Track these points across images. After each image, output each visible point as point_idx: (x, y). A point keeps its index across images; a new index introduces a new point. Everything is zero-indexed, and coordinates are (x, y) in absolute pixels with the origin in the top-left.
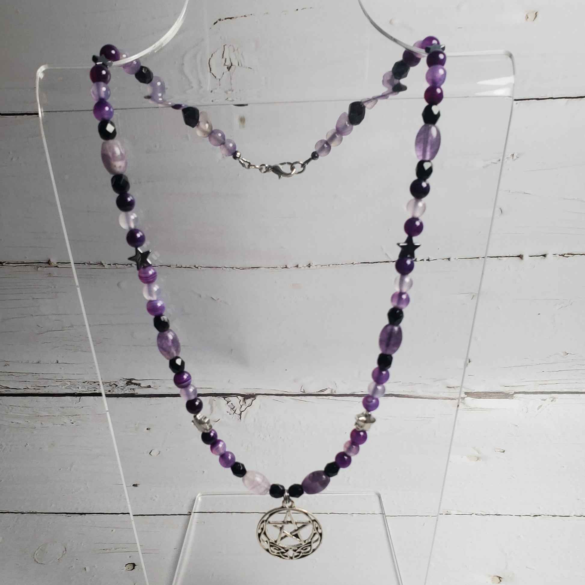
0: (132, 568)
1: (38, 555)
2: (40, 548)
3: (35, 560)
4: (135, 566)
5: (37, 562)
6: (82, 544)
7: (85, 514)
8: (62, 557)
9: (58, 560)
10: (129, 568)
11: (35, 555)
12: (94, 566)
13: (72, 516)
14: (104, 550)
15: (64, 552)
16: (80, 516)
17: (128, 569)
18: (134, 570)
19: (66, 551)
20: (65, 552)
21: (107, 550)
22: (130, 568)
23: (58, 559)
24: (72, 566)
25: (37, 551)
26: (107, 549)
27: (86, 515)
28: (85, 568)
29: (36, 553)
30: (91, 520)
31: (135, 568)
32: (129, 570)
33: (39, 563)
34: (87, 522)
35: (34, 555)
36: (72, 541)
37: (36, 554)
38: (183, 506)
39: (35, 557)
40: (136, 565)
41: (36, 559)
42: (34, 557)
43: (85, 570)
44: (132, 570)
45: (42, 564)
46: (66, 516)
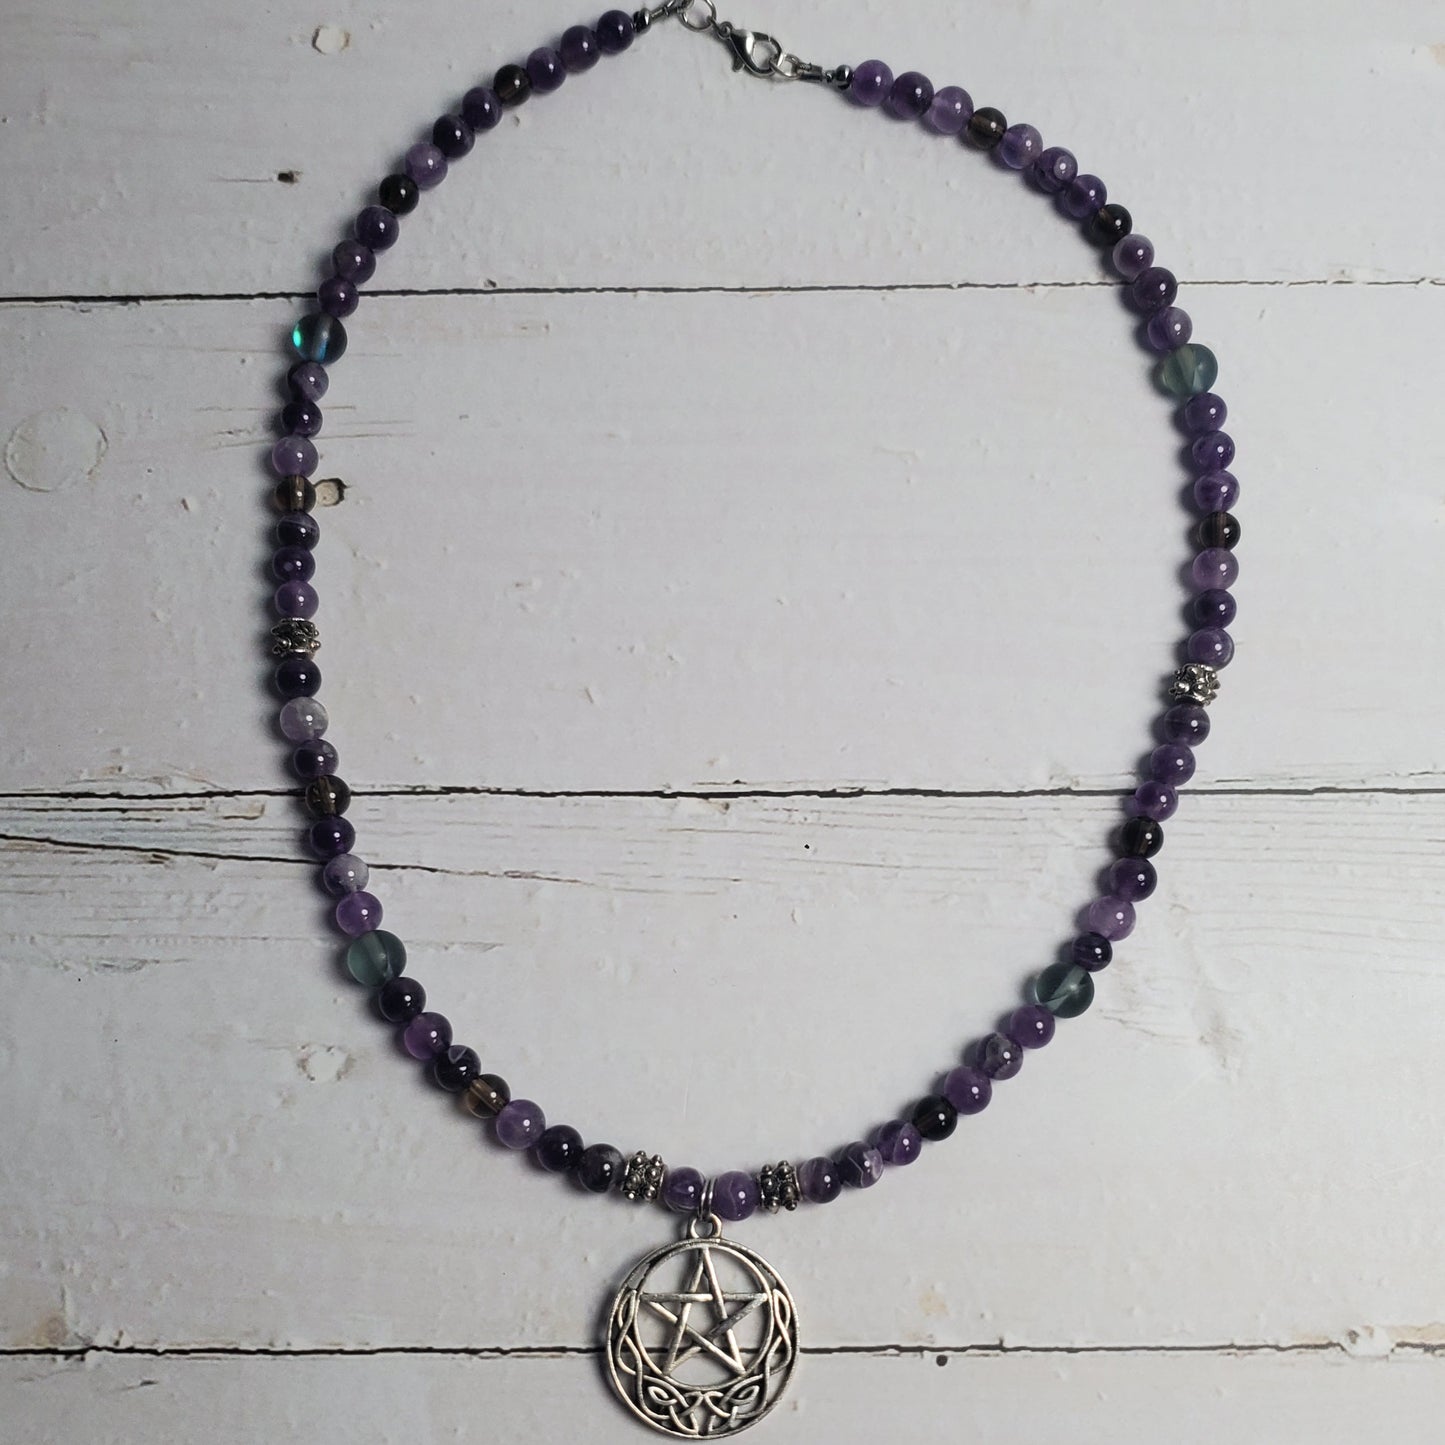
0: (337, 496)
1: (16, 456)
2: (18, 432)
3: (13, 478)
4: (346, 491)
5: (22, 484)
6: (155, 417)
7: (136, 299)
8: (99, 461)
9: (87, 477)
10: (325, 498)
11: (8, 459)
12: (211, 494)
13: (95, 311)
14: (230, 433)
15: (99, 443)
16: (119, 307)
17: (324, 502)
18: (341, 503)
19: (106, 439)
20: (104, 443)
21: (242, 434)
22: (328, 497)
23: (90, 473)
24: (140, 497)
25: (11, 445)
26: (240, 431)
27: (142, 302)
28: (184, 502)
29: (9, 452)
30: (163, 324)
31: (345, 496)
32: (326, 506)
33: (31, 489)
34: (152, 331)
35: (5, 461)
36: (118, 406)
37: (12, 457)
38: (464, 257)
39: (11, 468)
40: (345, 487)
41: (17, 476)
42: (7, 468)
43: (186, 507)
44: (337, 503)
45: (39, 490)
46: (73, 309)
